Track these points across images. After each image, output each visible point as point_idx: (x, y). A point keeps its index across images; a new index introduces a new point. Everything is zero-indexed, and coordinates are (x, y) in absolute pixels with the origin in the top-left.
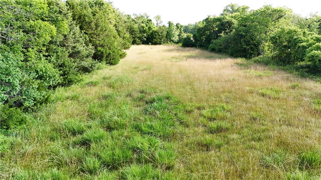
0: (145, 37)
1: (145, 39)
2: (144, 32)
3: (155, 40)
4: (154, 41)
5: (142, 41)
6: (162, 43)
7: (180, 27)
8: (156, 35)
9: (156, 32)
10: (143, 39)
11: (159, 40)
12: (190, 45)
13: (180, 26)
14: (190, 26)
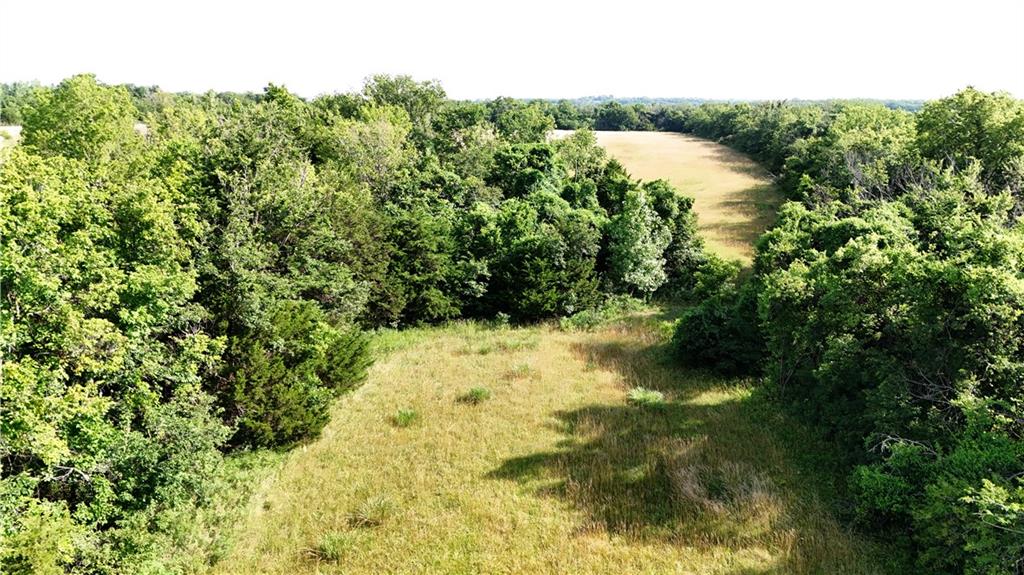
0: (481, 279)
1: (481, 289)
2: (482, 248)
3: (535, 297)
4: (524, 303)
5: (463, 297)
6: (570, 308)
7: (676, 212)
8: (537, 270)
9: (538, 252)
10: (467, 286)
11: (553, 294)
12: (723, 364)
13: (675, 206)
14: (740, 118)
